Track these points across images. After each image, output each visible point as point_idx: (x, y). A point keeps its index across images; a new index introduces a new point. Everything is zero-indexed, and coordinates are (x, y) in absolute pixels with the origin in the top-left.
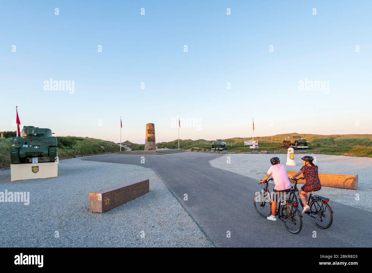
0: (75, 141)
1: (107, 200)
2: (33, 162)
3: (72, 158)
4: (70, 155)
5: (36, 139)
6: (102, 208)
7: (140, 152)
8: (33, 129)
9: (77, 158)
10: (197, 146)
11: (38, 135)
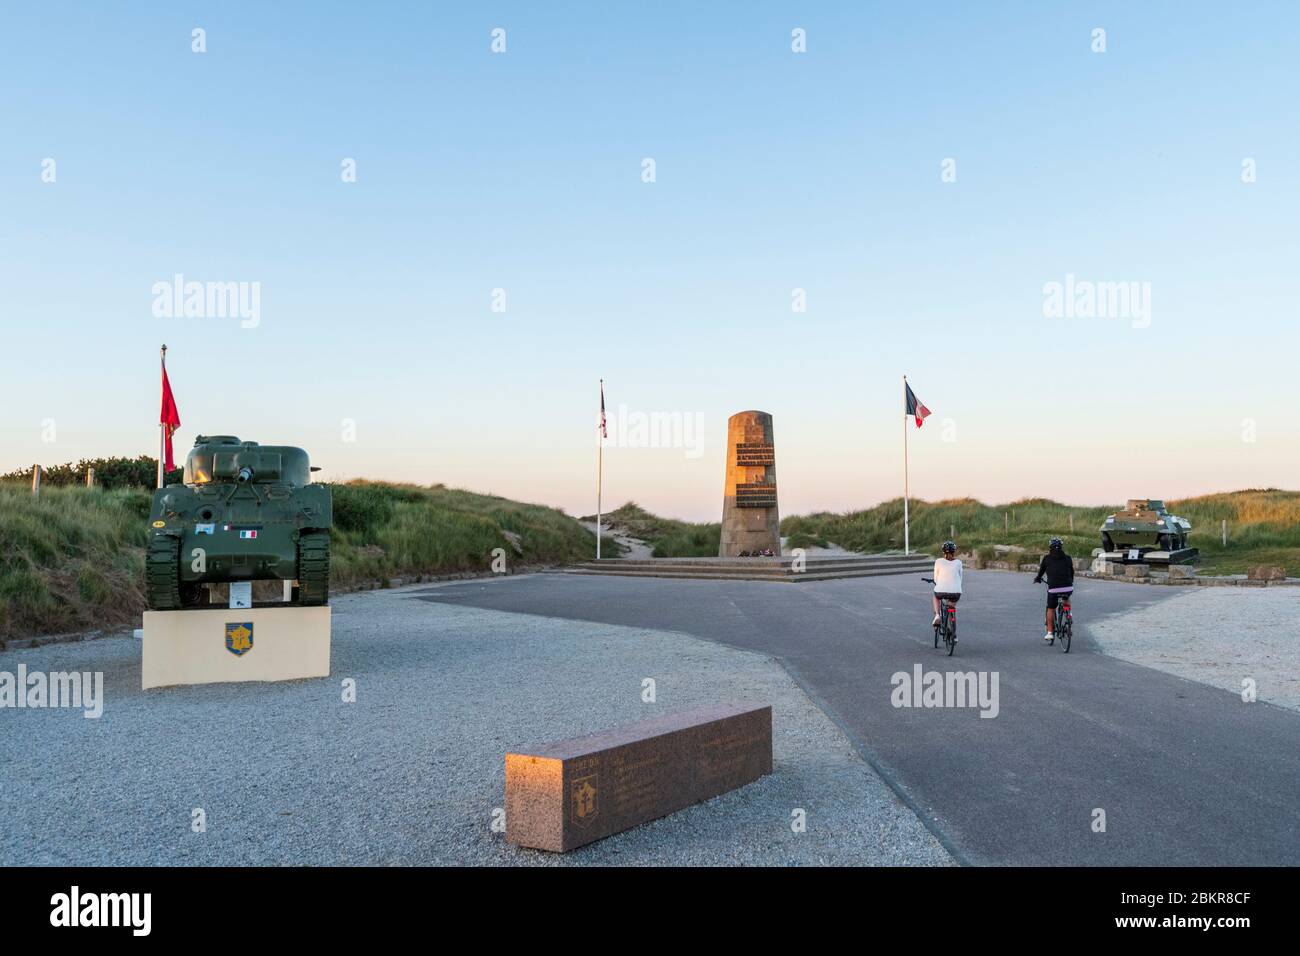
0: (389, 504)
1: (585, 795)
2: (233, 603)
3: (372, 588)
4: (367, 576)
5: (247, 496)
6: (564, 828)
7: (696, 564)
8: (236, 451)
9: (395, 588)
10: (1011, 535)
11: (257, 479)
